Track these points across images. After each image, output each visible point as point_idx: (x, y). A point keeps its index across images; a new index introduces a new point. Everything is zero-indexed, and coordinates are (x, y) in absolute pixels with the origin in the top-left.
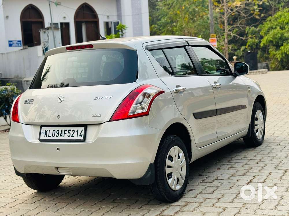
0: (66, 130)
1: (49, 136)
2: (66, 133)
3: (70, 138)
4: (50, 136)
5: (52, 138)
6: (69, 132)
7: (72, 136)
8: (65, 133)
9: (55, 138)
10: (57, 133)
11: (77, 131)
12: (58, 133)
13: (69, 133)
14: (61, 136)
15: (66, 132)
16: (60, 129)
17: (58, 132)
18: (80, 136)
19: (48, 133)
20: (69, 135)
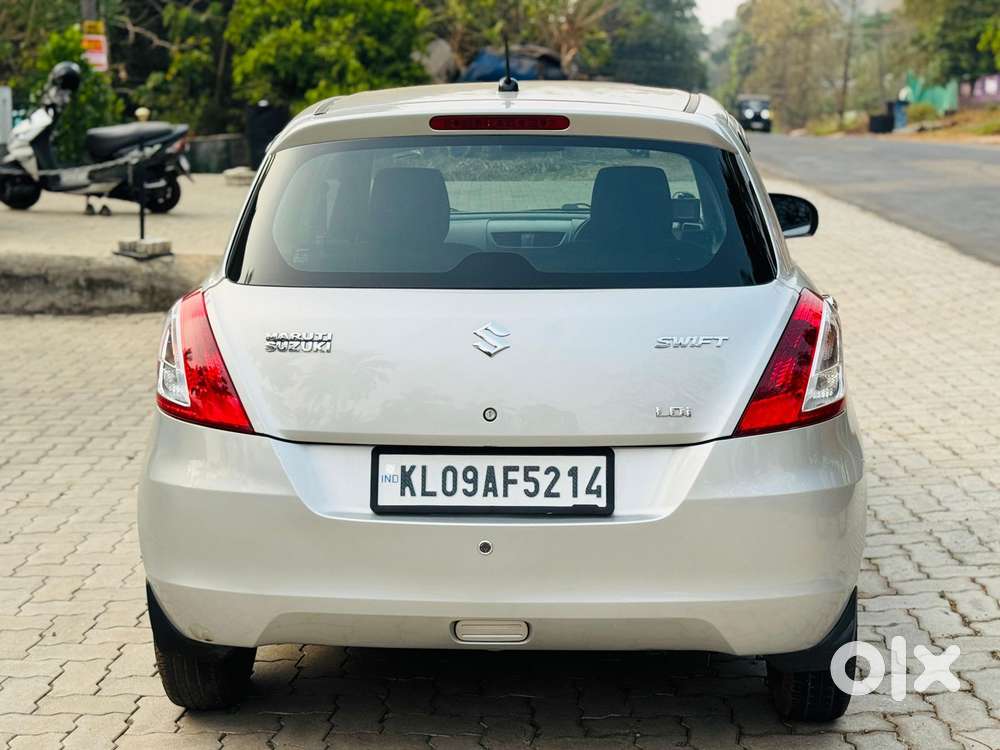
0: (516, 469)
1: (424, 493)
2: (514, 482)
3: (540, 501)
4: (433, 494)
5: (441, 500)
6: (531, 474)
7: (549, 494)
8: (507, 482)
9: (460, 500)
10: (467, 481)
11: (573, 472)
12: (474, 481)
13: (527, 479)
14: (490, 494)
15: (512, 475)
16: (481, 463)
17: (470, 475)
18: (589, 491)
19: (416, 478)
20: (531, 487)
